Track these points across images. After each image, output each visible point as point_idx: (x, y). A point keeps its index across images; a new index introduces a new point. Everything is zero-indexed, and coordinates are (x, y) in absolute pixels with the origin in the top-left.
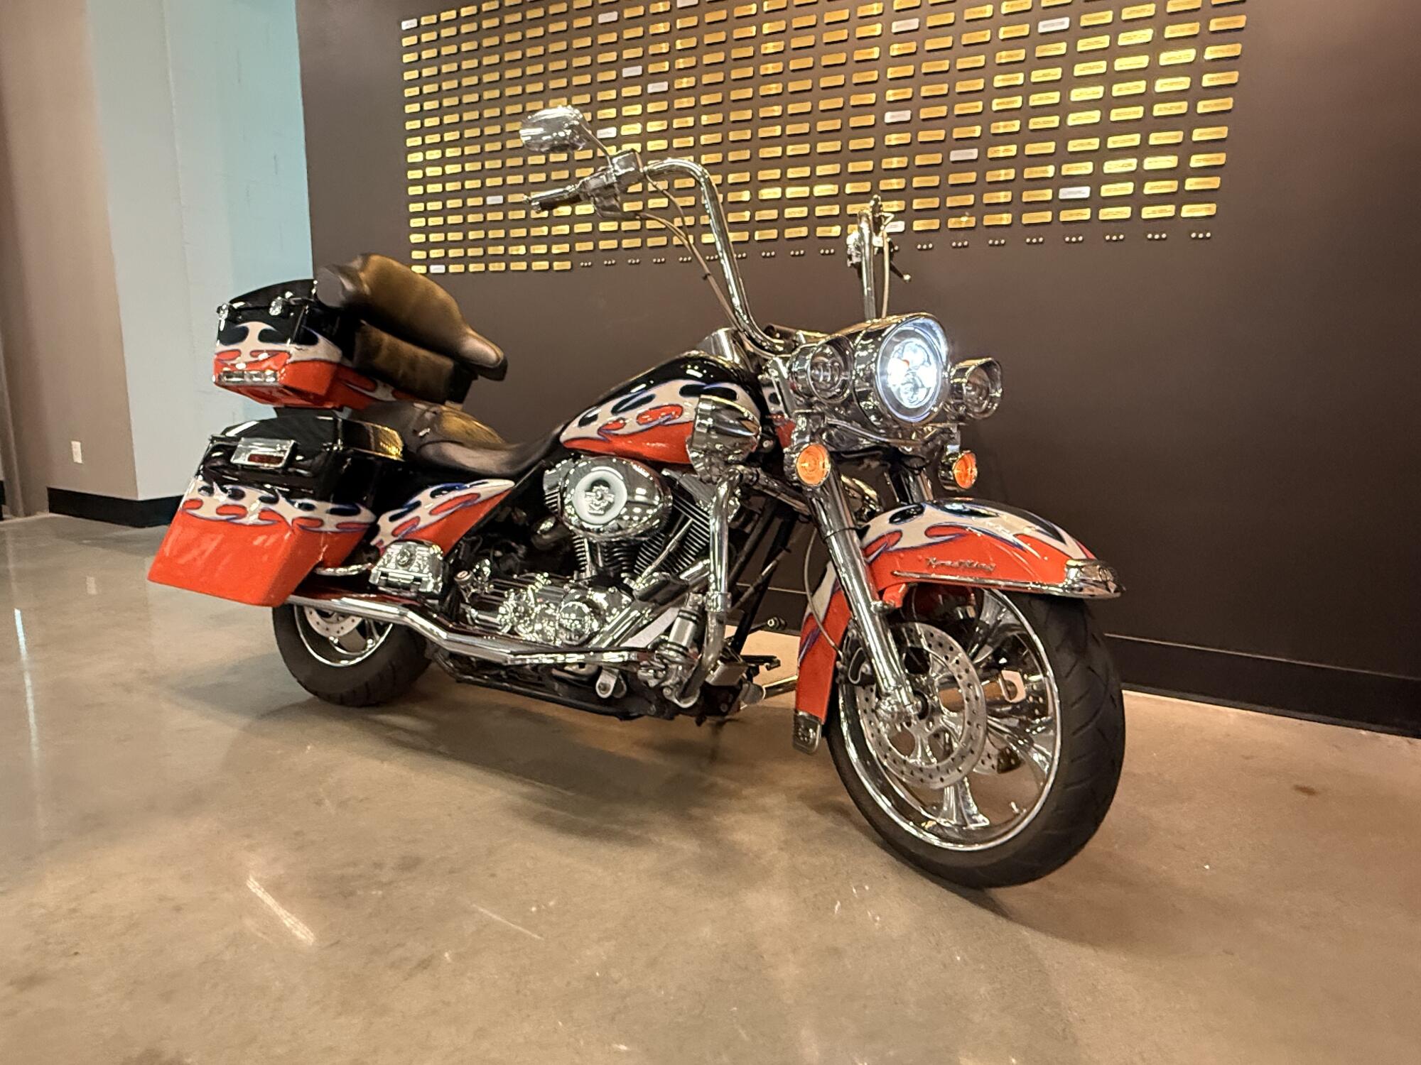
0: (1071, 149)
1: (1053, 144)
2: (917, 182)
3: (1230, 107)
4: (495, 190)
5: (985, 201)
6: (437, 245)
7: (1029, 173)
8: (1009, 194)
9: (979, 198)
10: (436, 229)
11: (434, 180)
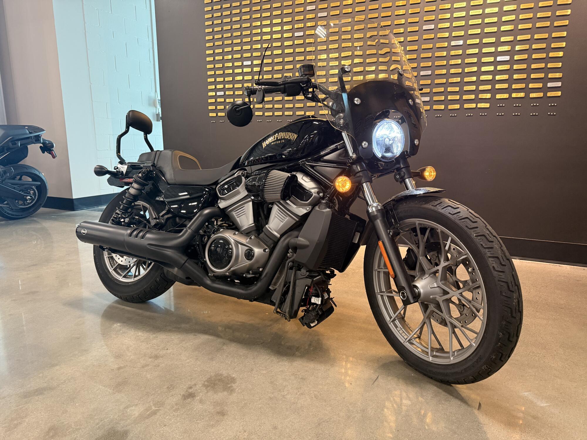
0: (502, 40)
1: (494, 39)
2: (437, 54)
3: (567, 24)
4: (247, 59)
5: (466, 62)
6: (220, 83)
7: (485, 50)
8: (476, 59)
9: (463, 61)
10: (220, 76)
11: (219, 54)
